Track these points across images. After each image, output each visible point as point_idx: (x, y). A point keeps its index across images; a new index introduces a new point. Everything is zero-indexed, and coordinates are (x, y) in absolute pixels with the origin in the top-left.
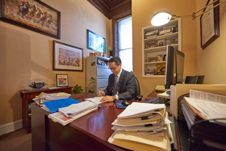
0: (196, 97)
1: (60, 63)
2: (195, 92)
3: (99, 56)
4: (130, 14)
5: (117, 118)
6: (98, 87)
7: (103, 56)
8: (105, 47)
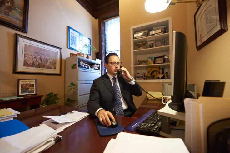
1: (26, 64)
3: (82, 58)
7: (88, 57)
8: (90, 48)
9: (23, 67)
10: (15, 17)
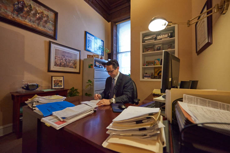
0: (189, 102)
1: (56, 65)
2: (188, 96)
3: (97, 59)
4: (129, 18)
5: (113, 122)
6: (95, 90)
7: (101, 58)
8: (103, 49)
9: (54, 67)
10: (49, 28)
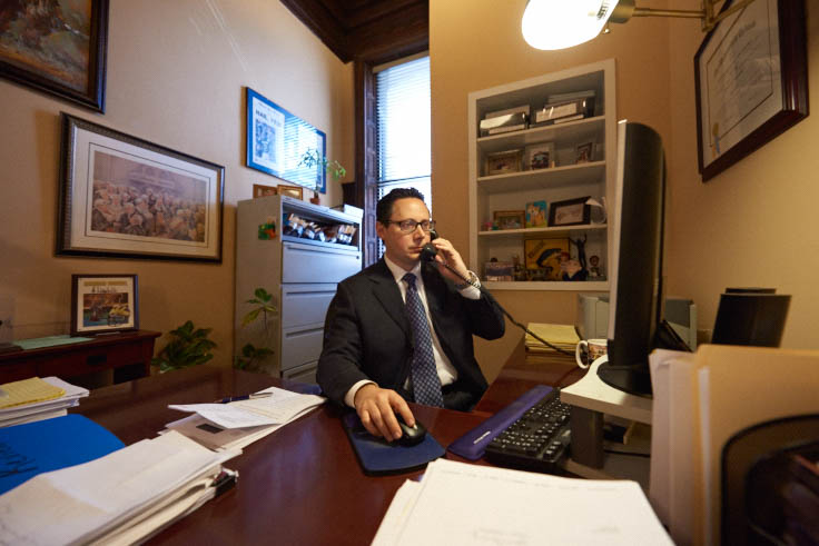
1: (99, 222)
3: (294, 201)
7: (315, 200)
8: (325, 166)
9: (90, 232)
10: (61, 55)
